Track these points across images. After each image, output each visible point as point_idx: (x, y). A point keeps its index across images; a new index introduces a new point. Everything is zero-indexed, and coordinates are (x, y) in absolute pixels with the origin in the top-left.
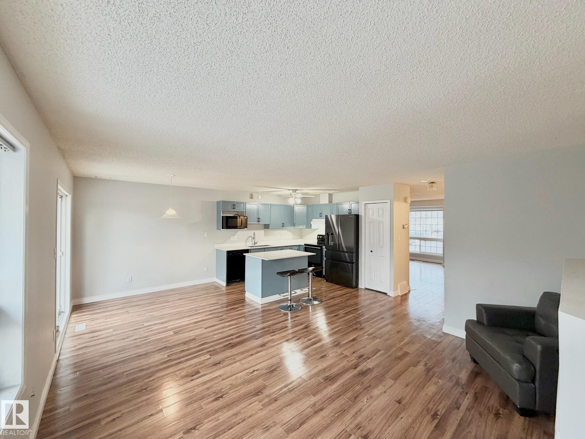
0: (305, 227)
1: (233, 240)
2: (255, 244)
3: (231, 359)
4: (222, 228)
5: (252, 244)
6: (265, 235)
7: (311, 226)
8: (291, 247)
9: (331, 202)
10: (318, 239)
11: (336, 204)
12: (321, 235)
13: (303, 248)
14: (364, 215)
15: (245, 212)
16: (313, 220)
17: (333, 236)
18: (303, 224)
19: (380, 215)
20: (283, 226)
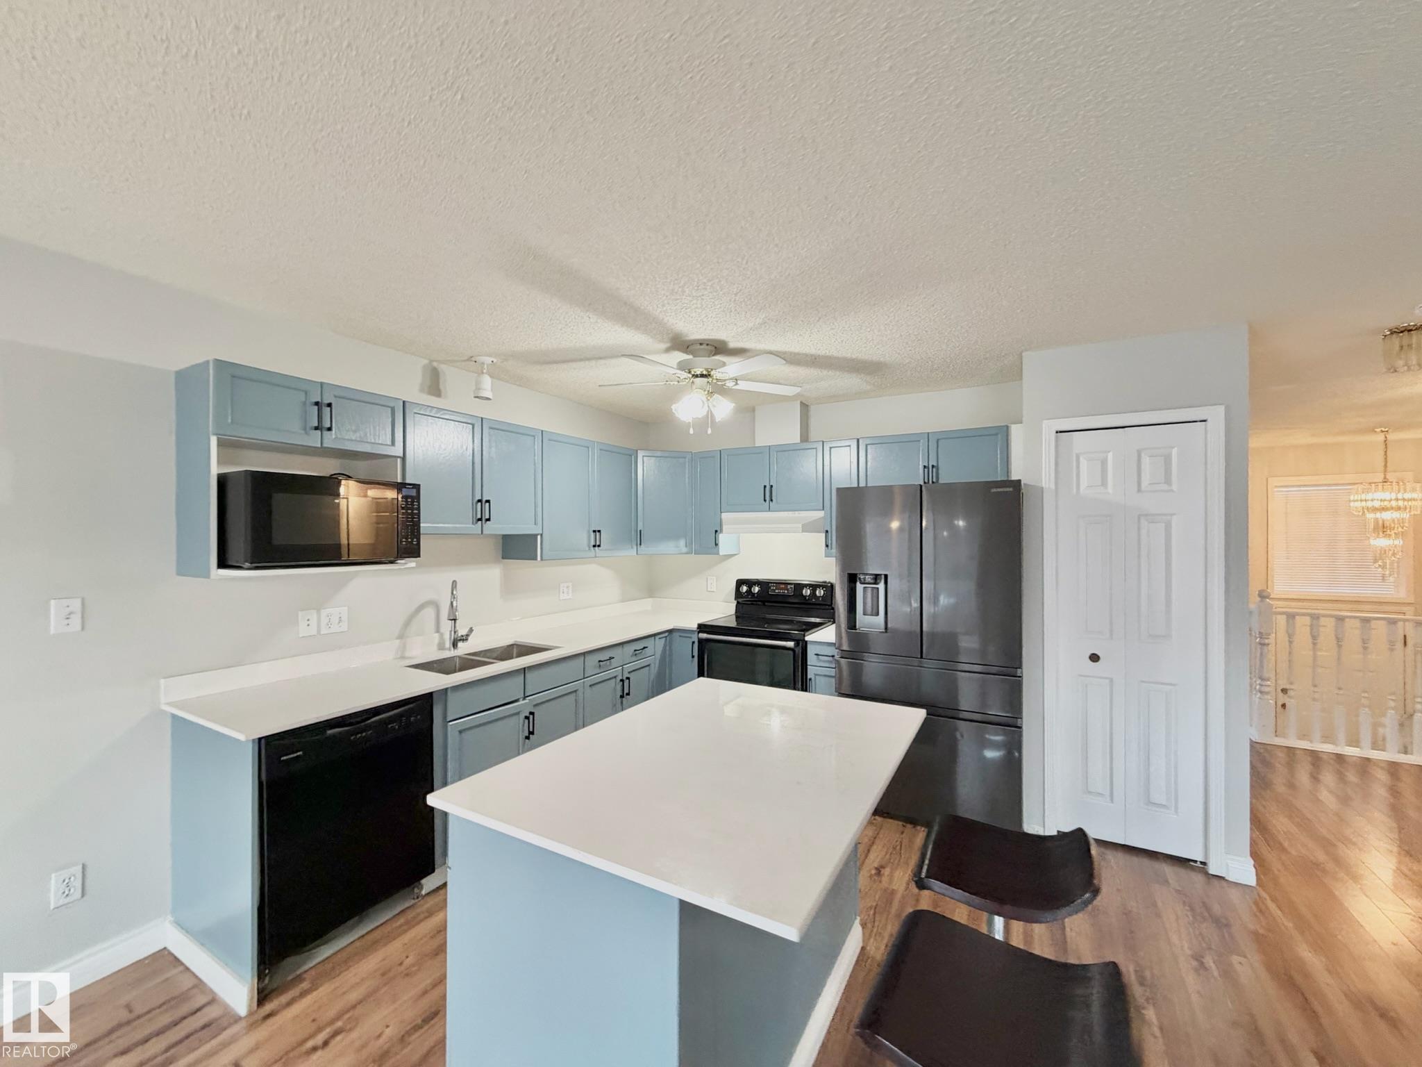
0: (684, 550)
1: (313, 630)
2: (455, 645)
4: (223, 563)
5: (441, 647)
6: (509, 589)
7: (716, 545)
8: (639, 645)
9: (805, 437)
10: (740, 600)
11: (855, 442)
12: (758, 583)
13: (693, 643)
14: (1053, 486)
15: (404, 458)
16: (724, 515)
17: (881, 586)
18: (675, 537)
19: (1144, 484)
20: (594, 546)
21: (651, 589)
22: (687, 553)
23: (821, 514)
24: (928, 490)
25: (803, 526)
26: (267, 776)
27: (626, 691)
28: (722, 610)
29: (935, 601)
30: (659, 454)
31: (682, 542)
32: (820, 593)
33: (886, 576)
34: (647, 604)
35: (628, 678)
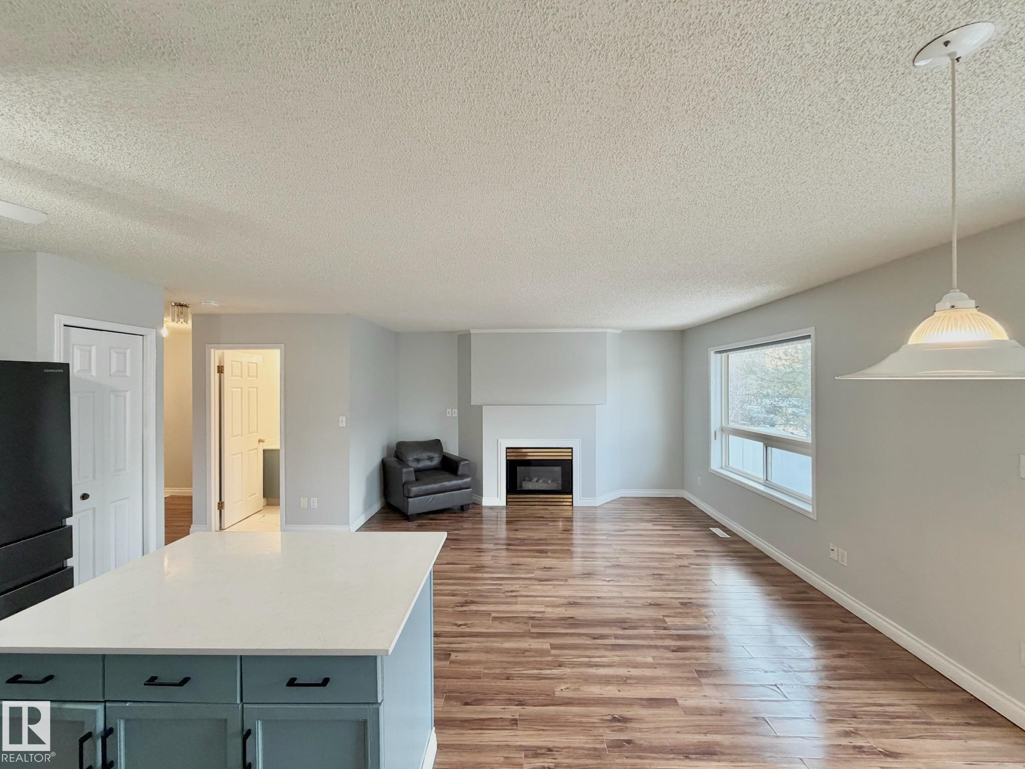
3: (632, 603)
19: (113, 371)
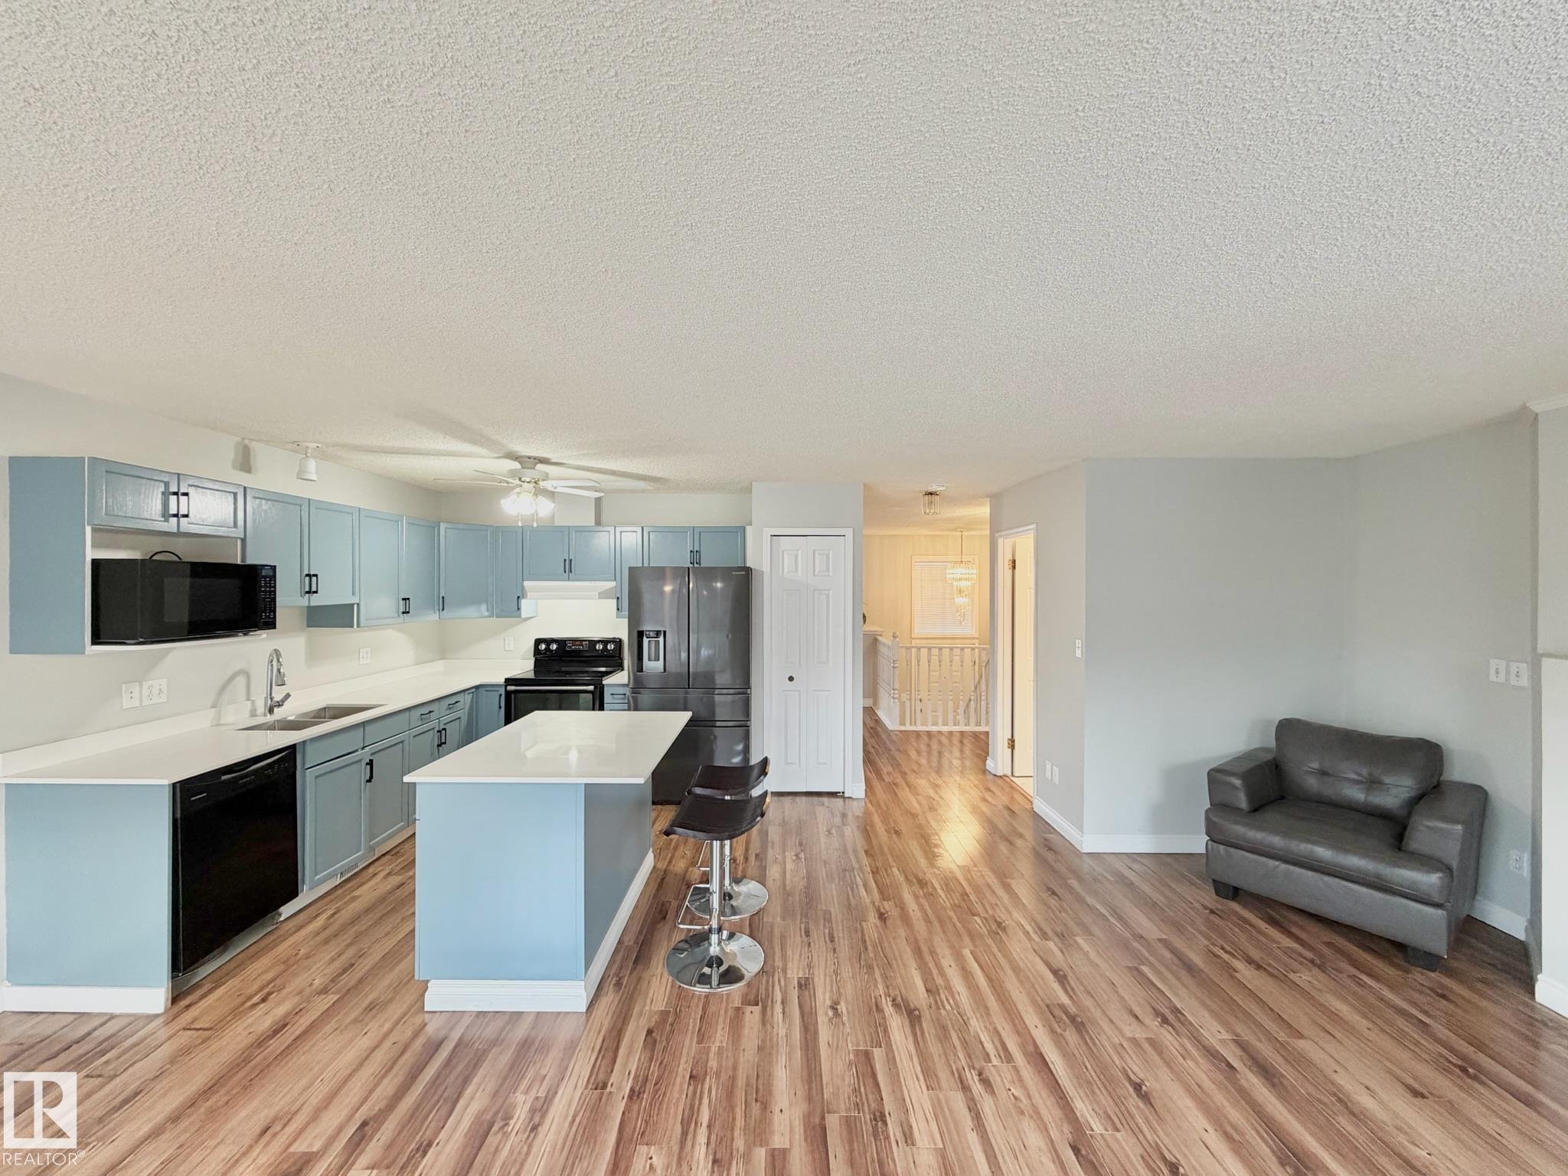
0: (486, 614)
1: (135, 703)
2: (271, 711)
4: (96, 640)
6: (313, 656)
7: (519, 609)
8: (453, 700)
9: (598, 523)
10: (538, 657)
11: (641, 529)
12: (553, 641)
13: (501, 695)
14: (769, 570)
15: (244, 540)
16: (526, 583)
17: (661, 639)
18: (476, 602)
19: (817, 570)
20: (403, 613)
21: (444, 649)
22: (489, 617)
23: (613, 584)
24: (693, 570)
25: (599, 594)
26: (182, 813)
27: (443, 741)
28: (523, 666)
29: (698, 652)
30: (461, 526)
31: (484, 607)
32: (611, 647)
33: (665, 632)
34: (440, 665)
35: (445, 729)
